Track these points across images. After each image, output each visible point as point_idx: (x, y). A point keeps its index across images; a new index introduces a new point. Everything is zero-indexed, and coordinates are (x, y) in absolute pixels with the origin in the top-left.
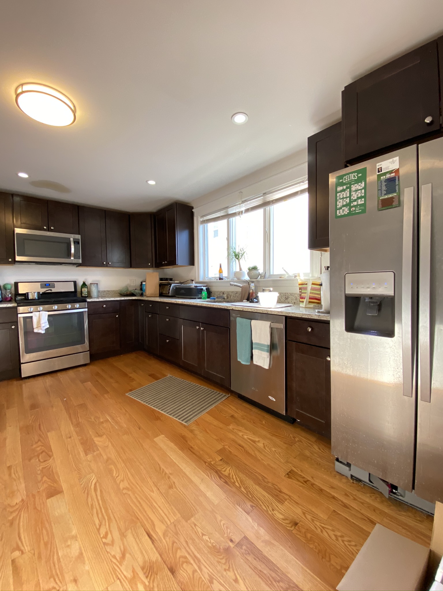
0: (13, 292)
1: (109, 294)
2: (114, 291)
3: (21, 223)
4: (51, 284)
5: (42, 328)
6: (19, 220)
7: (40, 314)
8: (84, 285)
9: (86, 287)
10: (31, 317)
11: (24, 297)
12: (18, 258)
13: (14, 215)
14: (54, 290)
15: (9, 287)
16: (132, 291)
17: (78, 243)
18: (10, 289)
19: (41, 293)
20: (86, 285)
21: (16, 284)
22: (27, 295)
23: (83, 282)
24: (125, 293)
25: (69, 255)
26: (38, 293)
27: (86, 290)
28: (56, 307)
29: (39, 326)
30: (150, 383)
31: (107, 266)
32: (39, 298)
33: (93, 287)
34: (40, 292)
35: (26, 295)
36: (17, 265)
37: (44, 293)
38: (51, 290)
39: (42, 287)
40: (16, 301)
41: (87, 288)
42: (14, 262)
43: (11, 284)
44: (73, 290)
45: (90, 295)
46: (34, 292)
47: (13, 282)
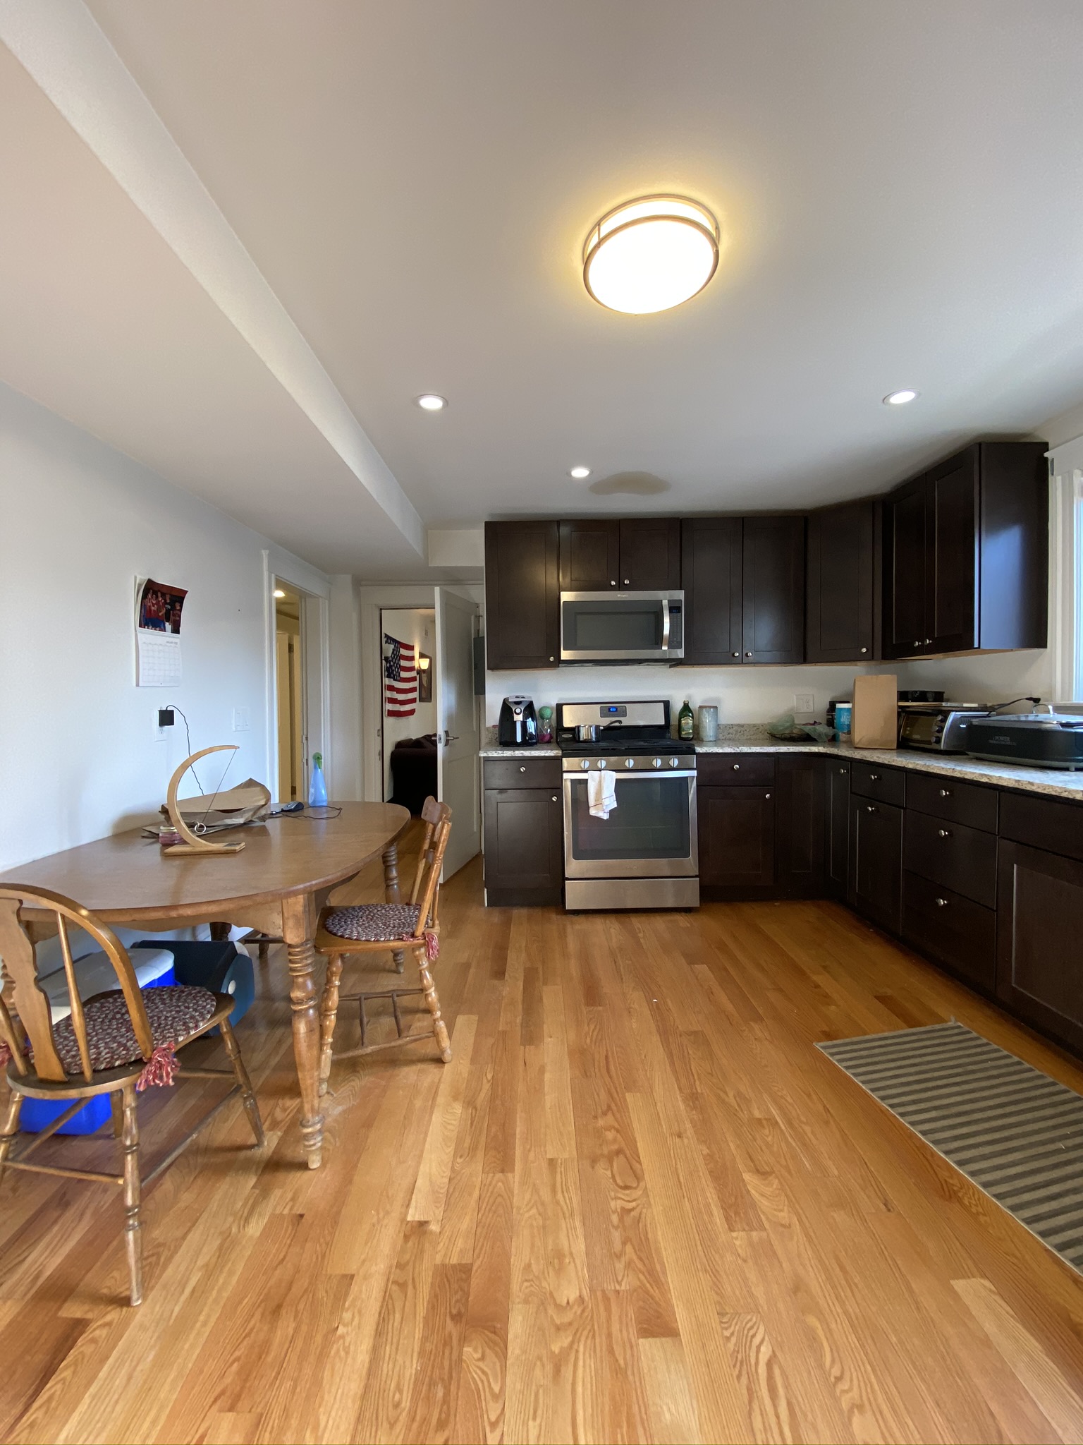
0: (554, 723)
1: (742, 733)
2: (754, 726)
3: (571, 580)
4: (618, 709)
5: (604, 808)
6: (569, 574)
7: (600, 777)
8: (686, 709)
9: (689, 716)
10: (586, 781)
11: (571, 736)
12: (565, 655)
13: (561, 565)
14: (626, 721)
15: (547, 713)
16: (808, 729)
17: (678, 609)
18: (550, 719)
19: (602, 728)
20: (691, 711)
21: (559, 708)
22: (577, 730)
23: (685, 704)
24: (787, 732)
25: (657, 640)
26: (597, 727)
27: (690, 722)
28: (630, 763)
29: (599, 803)
30: (890, 1030)
31: (741, 662)
32: (598, 741)
33: (707, 716)
34: (599, 726)
35: (574, 731)
36: (563, 670)
37: (608, 728)
38: (620, 722)
39: (603, 715)
40: (559, 745)
41: (693, 717)
42: (559, 662)
43: (551, 708)
44: (662, 722)
45: (698, 734)
46: (591, 726)
47: (554, 704)
